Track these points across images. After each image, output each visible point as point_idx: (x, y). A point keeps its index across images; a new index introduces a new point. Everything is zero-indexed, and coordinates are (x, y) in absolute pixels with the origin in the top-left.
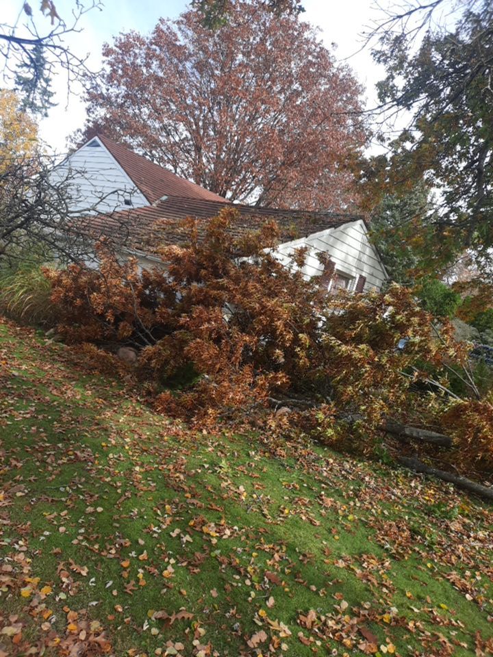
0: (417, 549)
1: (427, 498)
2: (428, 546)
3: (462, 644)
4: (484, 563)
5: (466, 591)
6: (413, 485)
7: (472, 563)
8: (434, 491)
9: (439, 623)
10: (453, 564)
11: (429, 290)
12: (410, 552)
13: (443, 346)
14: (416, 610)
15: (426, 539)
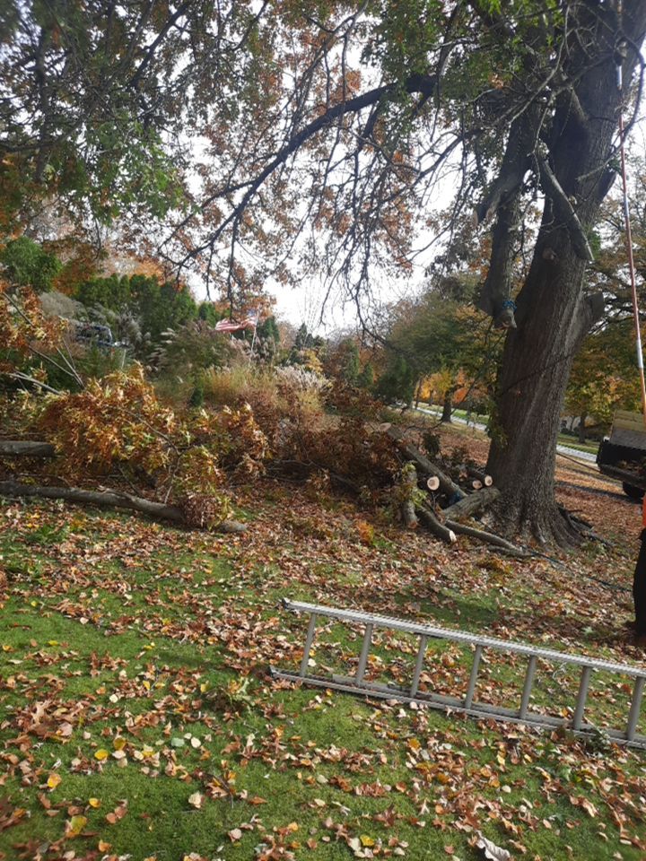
0: (16, 590)
1: (30, 525)
2: (33, 582)
3: (75, 673)
4: (101, 578)
5: (80, 615)
6: (9, 514)
7: (88, 582)
8: (39, 514)
9: (47, 663)
10: (65, 592)
11: (16, 251)
12: (8, 597)
13: (28, 326)
14: (17, 662)
15: (28, 574)
